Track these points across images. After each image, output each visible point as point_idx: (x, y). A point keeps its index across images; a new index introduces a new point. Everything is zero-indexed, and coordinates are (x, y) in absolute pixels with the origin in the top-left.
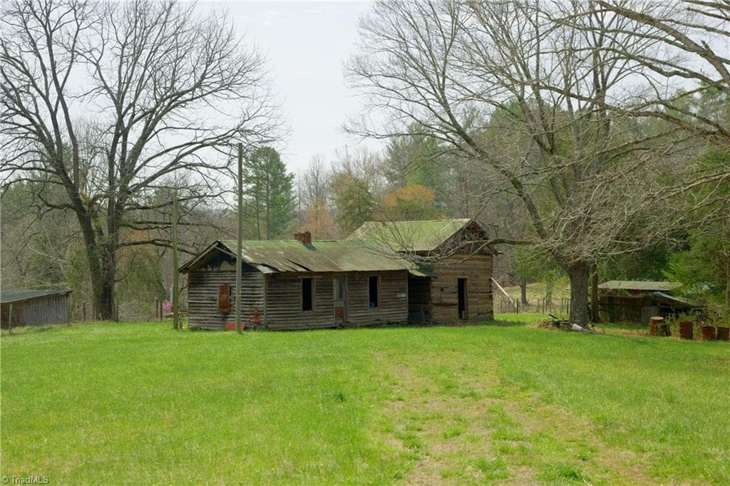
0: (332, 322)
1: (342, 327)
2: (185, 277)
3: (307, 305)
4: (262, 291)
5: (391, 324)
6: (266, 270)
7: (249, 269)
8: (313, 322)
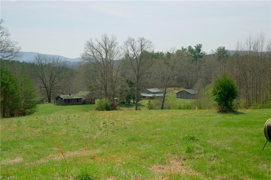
0: (72, 104)
1: (74, 105)
2: (56, 99)
3: (69, 102)
4: (63, 101)
5: (80, 104)
6: (64, 99)
7: (62, 99)
8: (70, 104)
